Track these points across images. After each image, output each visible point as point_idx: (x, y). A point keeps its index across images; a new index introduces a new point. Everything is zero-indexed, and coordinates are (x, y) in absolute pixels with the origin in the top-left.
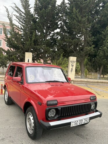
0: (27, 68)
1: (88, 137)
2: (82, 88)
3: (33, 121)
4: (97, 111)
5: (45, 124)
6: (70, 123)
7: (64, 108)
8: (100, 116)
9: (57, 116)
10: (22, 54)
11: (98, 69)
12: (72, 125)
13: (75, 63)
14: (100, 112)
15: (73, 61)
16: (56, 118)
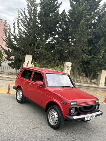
0: (47, 75)
1: (92, 130)
2: (88, 93)
3: (56, 116)
4: (99, 111)
5: (70, 117)
6: (84, 118)
7: (81, 107)
8: (101, 114)
9: (76, 113)
10: (22, 56)
11: (89, 74)
12: (86, 119)
13: (71, 68)
14: (101, 112)
15: (69, 66)
16: (75, 114)
